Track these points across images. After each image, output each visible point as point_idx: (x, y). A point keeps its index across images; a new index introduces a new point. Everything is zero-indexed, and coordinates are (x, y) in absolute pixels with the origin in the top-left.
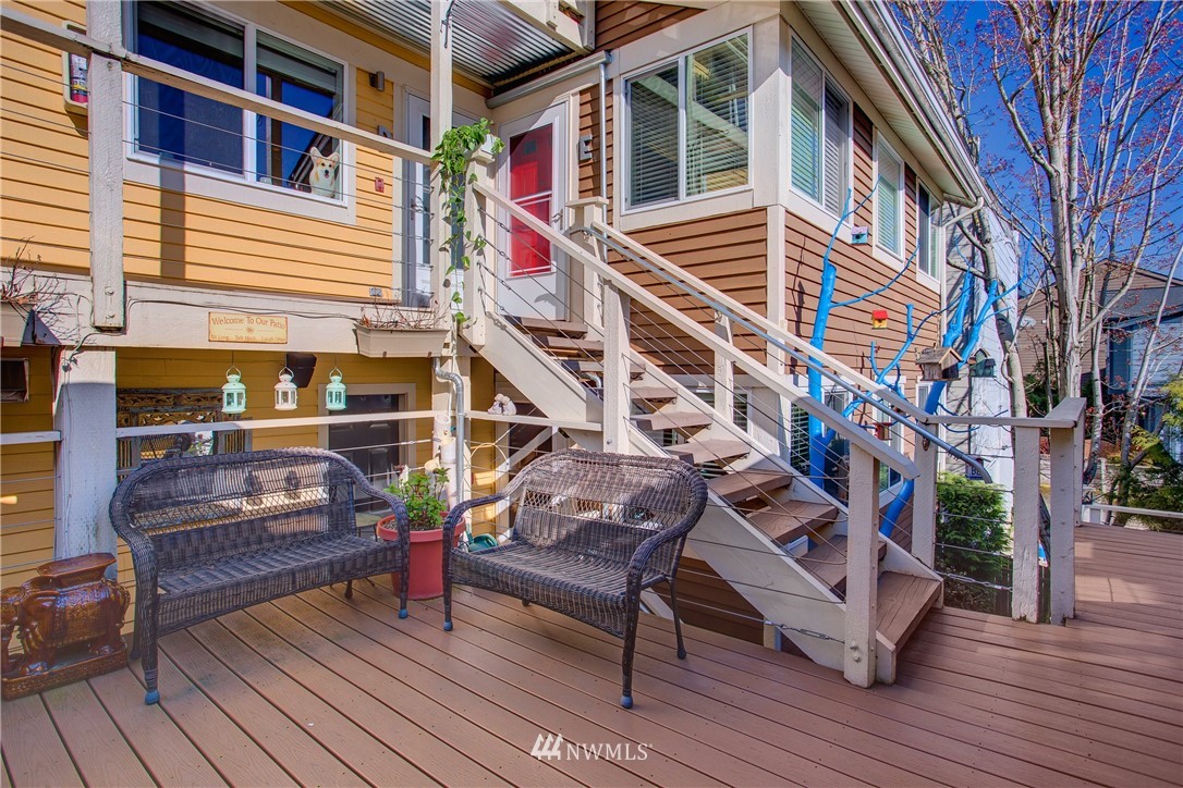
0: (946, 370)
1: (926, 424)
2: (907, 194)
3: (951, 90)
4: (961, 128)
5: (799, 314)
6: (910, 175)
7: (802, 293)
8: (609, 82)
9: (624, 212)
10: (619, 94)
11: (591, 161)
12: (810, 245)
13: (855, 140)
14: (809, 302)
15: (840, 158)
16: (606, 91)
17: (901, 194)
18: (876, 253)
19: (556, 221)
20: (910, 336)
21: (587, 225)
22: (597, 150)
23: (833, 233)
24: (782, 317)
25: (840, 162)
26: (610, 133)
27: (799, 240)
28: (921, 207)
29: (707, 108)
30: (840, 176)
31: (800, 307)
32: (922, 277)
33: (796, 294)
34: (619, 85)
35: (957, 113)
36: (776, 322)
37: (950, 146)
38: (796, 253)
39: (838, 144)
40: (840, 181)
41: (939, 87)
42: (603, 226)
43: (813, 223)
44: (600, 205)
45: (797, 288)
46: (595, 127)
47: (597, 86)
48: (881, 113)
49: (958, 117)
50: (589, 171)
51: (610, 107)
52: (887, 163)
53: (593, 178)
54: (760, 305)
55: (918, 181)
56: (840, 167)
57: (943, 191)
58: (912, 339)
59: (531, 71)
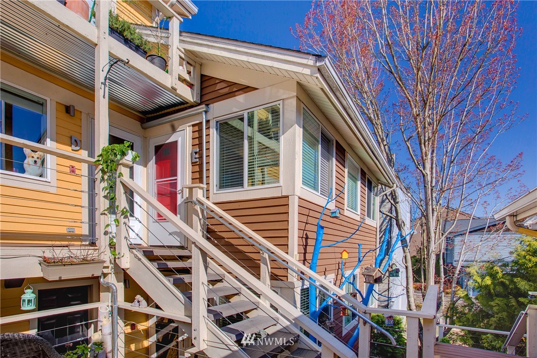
0: (376, 279)
1: (365, 313)
2: (361, 183)
3: (382, 132)
4: (387, 150)
5: (305, 249)
6: (363, 174)
7: (307, 238)
8: (208, 122)
9: (215, 192)
10: (213, 128)
11: (198, 163)
12: (312, 213)
13: (336, 159)
14: (310, 242)
15: (329, 167)
16: (206, 126)
17: (359, 183)
18: (346, 213)
19: (179, 193)
20: (360, 261)
21: (194, 199)
22: (201, 158)
23: (324, 206)
24: (296, 252)
25: (329, 169)
26: (208, 149)
27: (306, 212)
28: (368, 188)
29: (262, 134)
30: (329, 176)
31: (306, 245)
32: (368, 221)
33: (304, 239)
34: (213, 124)
35: (385, 143)
36: (293, 258)
37: (381, 162)
38: (304, 219)
39: (328, 161)
40: (329, 179)
41: (377, 130)
42: (204, 200)
43: (314, 202)
44: (202, 188)
45: (305, 236)
46: (200, 145)
47: (201, 123)
48: (350, 145)
49: (385, 145)
50: (197, 168)
51: (208, 135)
52: (352, 168)
53: (199, 175)
54: (285, 246)
55: (367, 176)
56: (329, 172)
57: (378, 180)
58: (361, 262)
59: (166, 111)
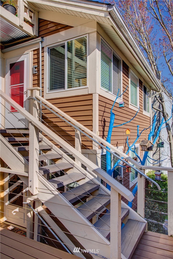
0: (148, 148)
1: (141, 169)
2: (139, 88)
3: (153, 57)
4: (156, 69)
5: (104, 129)
6: (141, 83)
7: (105, 121)
8: (43, 48)
9: (47, 92)
10: (46, 52)
11: (37, 74)
12: (107, 106)
13: (123, 72)
14: (107, 124)
15: (118, 77)
16: (42, 51)
17: (138, 88)
18: (130, 107)
19: (25, 94)
20: (138, 136)
21: (34, 97)
22: (38, 71)
23: (114, 101)
24: (97, 130)
25: (118, 78)
26: (43, 65)
27: (104, 104)
28: (144, 92)
29: (77, 57)
30: (118, 83)
31: (104, 126)
32: (145, 113)
33: (103, 122)
34: (46, 49)
35: (154, 64)
36: (96, 134)
37: (151, 75)
38: (103, 109)
39: (118, 73)
40: (118, 84)
41: (150, 56)
42: (40, 97)
43: (109, 98)
44: (39, 90)
45: (103, 120)
46: (38, 63)
47: (39, 49)
48: (131, 64)
49: (155, 65)
50: (36, 78)
51: (43, 57)
52: (133, 79)
53: (37, 82)
54: (90, 126)
55: (143, 84)
56: (118, 80)
57: (151, 87)
58: (139, 137)
59: (17, 42)
